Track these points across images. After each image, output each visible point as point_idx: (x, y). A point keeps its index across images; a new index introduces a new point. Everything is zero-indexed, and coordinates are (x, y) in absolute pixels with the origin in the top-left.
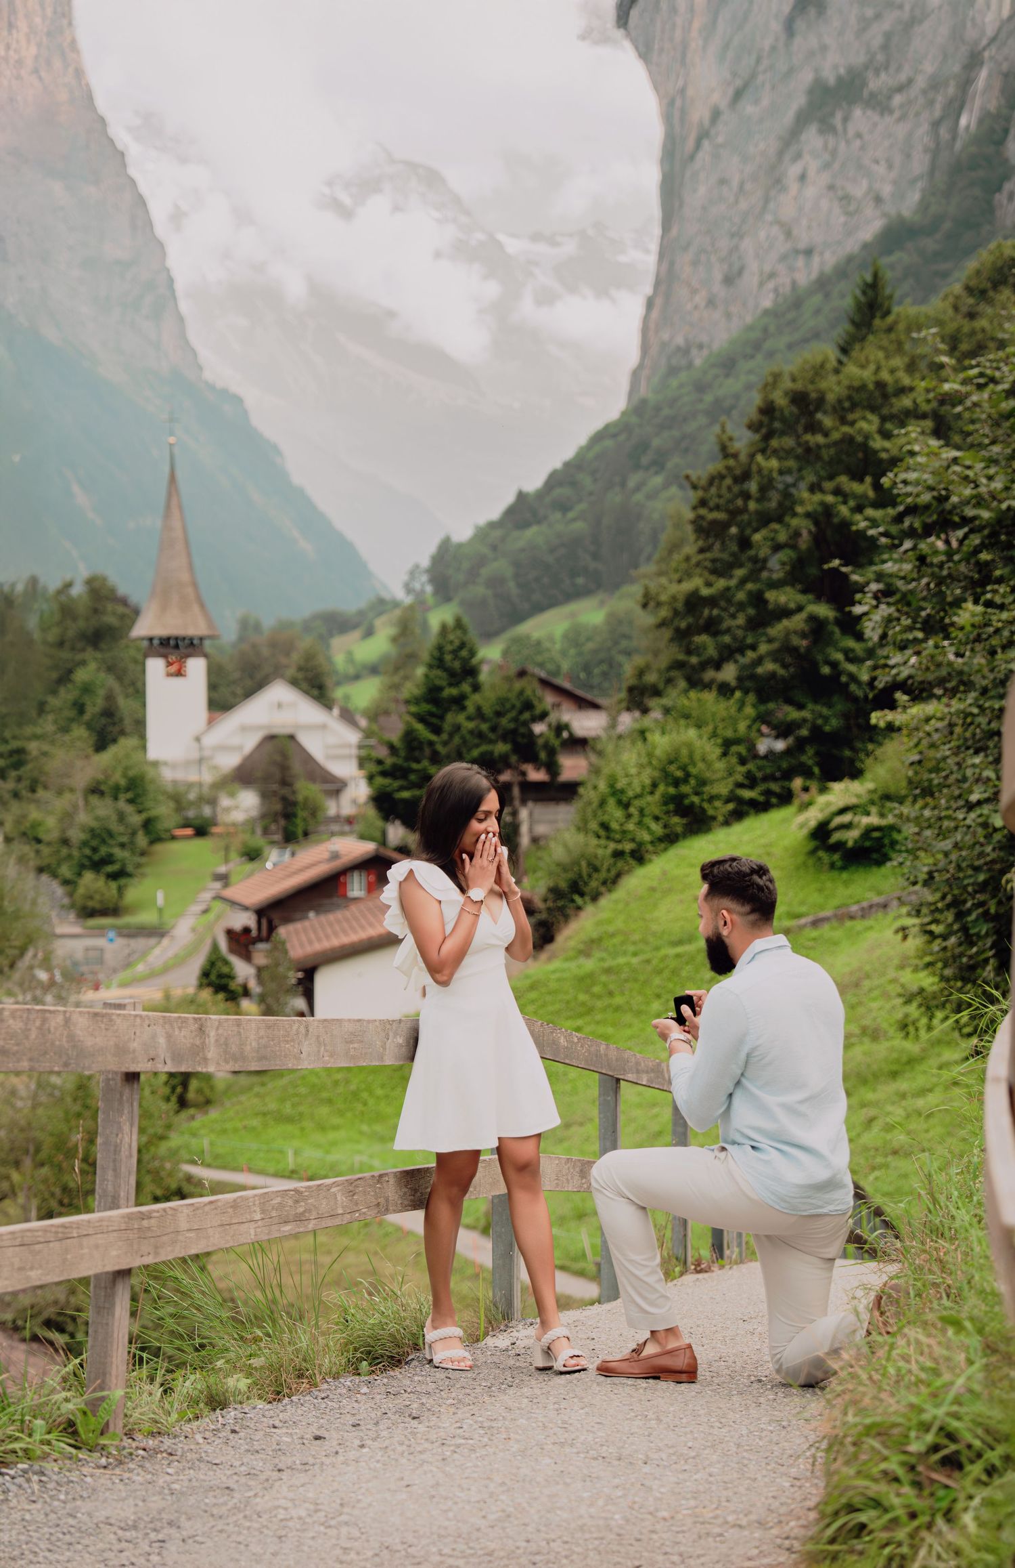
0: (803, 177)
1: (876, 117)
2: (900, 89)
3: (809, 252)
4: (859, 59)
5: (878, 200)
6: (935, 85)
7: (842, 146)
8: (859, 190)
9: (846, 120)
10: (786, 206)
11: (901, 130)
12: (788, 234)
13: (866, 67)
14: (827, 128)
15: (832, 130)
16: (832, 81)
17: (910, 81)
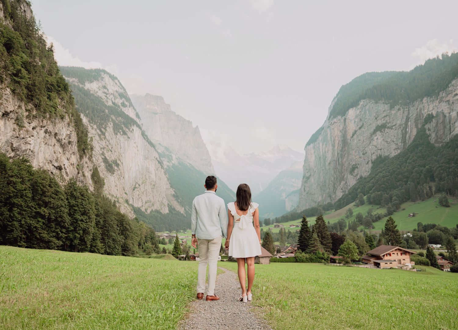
0: (377, 139)
1: (390, 130)
2: (394, 126)
3: (381, 149)
4: (384, 122)
5: (393, 141)
6: (400, 125)
7: (384, 134)
8: (389, 140)
9: (384, 130)
10: (374, 143)
11: (396, 131)
12: (376, 147)
13: (386, 123)
14: (381, 132)
15: (382, 132)
16: (380, 125)
17: (396, 125)
